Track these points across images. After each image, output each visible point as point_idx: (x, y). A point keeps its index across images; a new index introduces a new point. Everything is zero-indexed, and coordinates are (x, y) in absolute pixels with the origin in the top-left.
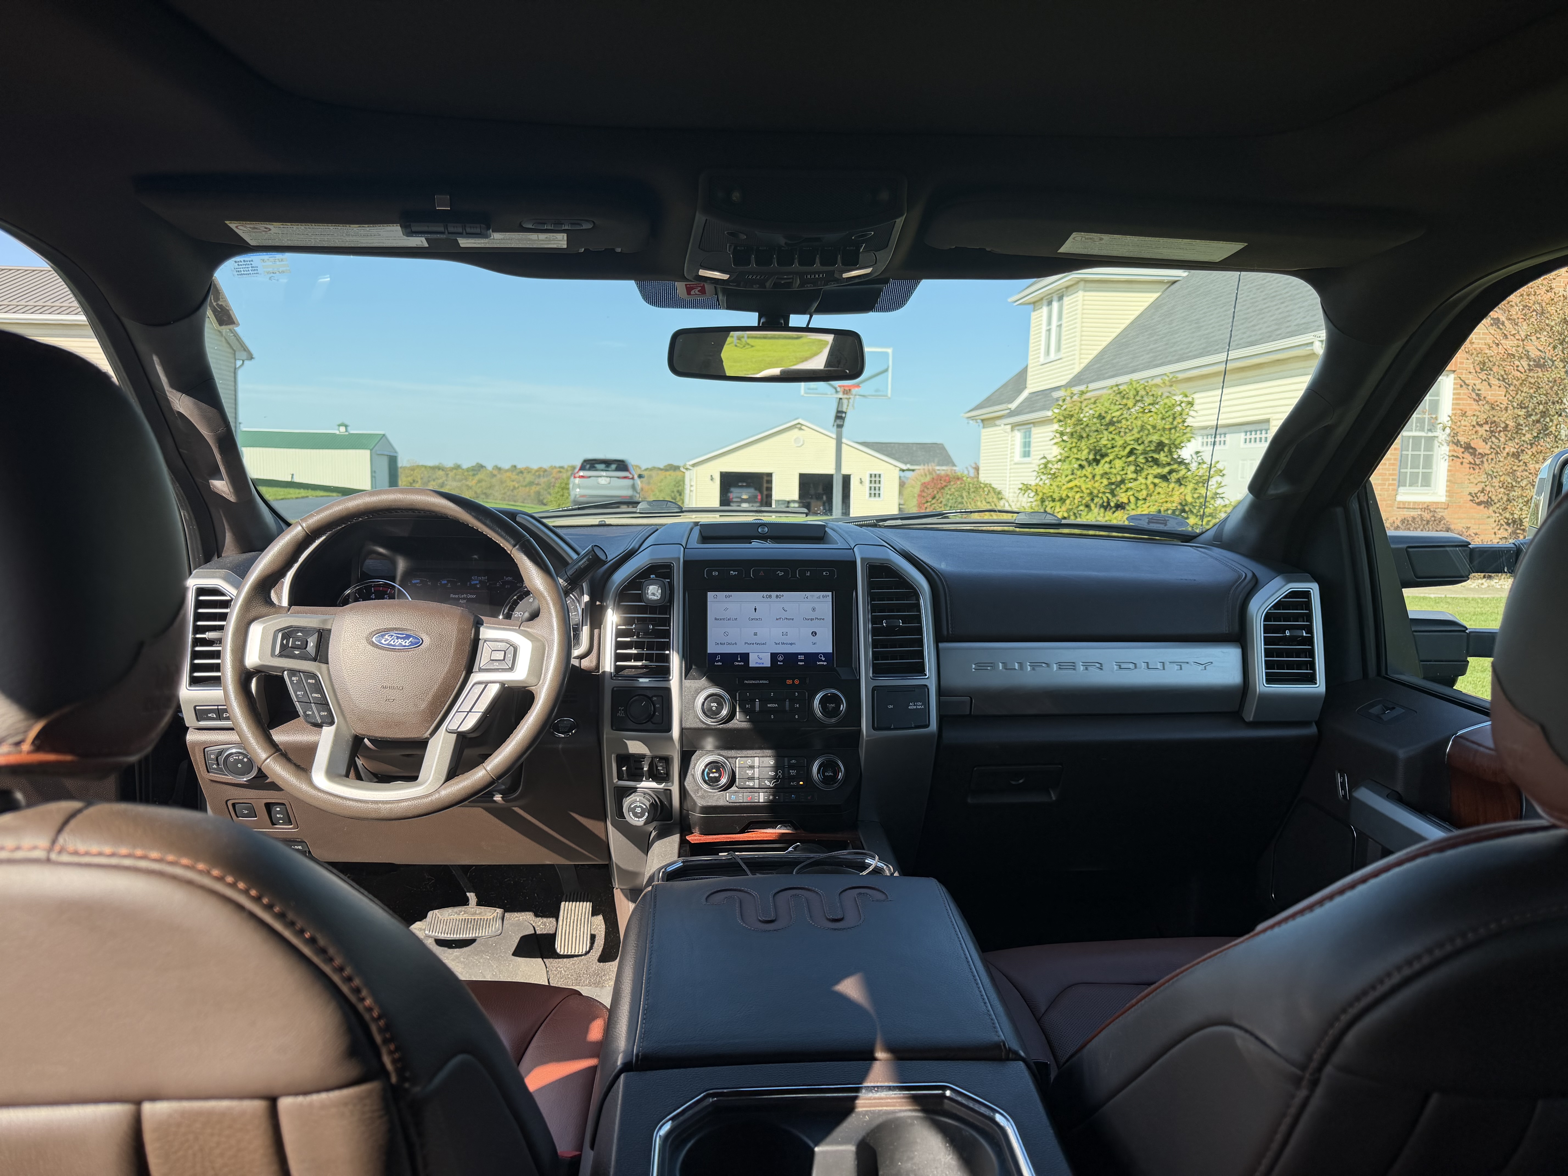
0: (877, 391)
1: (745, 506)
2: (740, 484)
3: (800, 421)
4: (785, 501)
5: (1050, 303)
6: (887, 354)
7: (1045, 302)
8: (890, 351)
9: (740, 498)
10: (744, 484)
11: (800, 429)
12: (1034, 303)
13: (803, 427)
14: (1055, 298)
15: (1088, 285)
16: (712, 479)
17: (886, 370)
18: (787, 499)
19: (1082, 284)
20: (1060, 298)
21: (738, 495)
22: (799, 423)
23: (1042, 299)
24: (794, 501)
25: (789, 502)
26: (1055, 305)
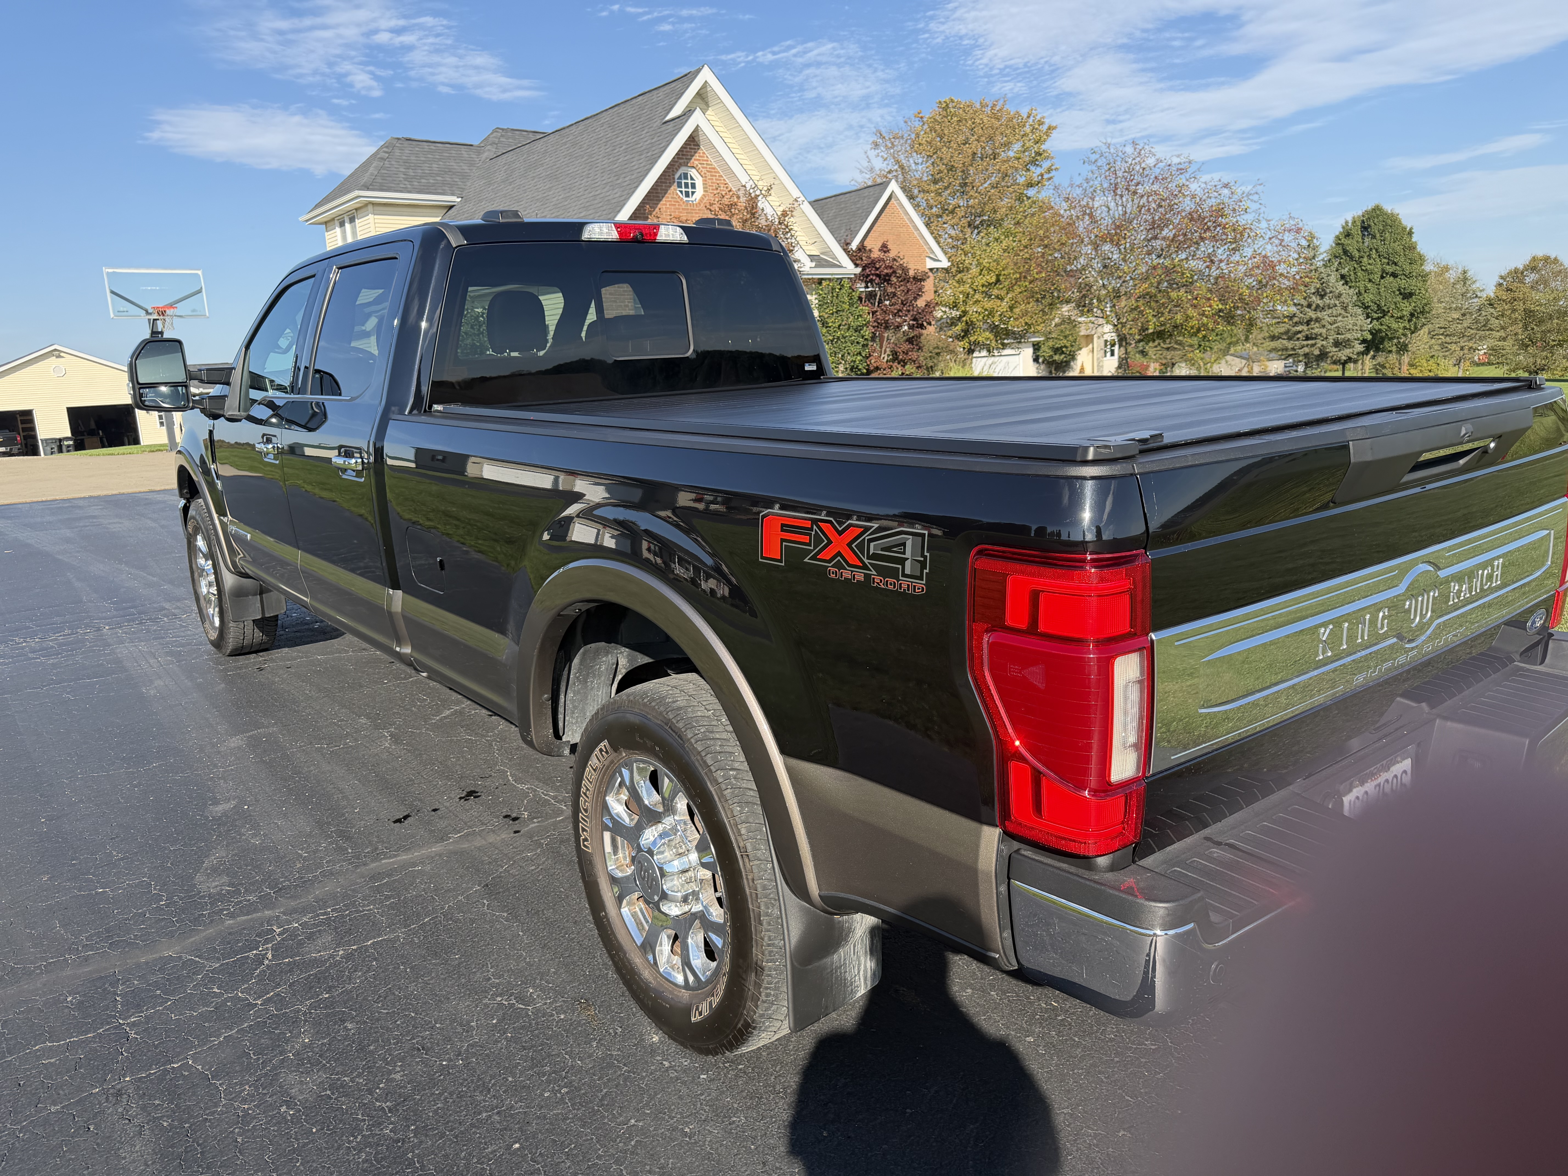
0: (194, 311)
3: (56, 347)
4: (55, 439)
5: (342, 224)
7: (337, 223)
11: (59, 357)
12: (326, 223)
14: (347, 219)
15: (377, 208)
18: (58, 436)
19: (370, 207)
20: (352, 220)
22: (55, 350)
23: (333, 219)
24: (67, 439)
25: (60, 440)
26: (348, 226)
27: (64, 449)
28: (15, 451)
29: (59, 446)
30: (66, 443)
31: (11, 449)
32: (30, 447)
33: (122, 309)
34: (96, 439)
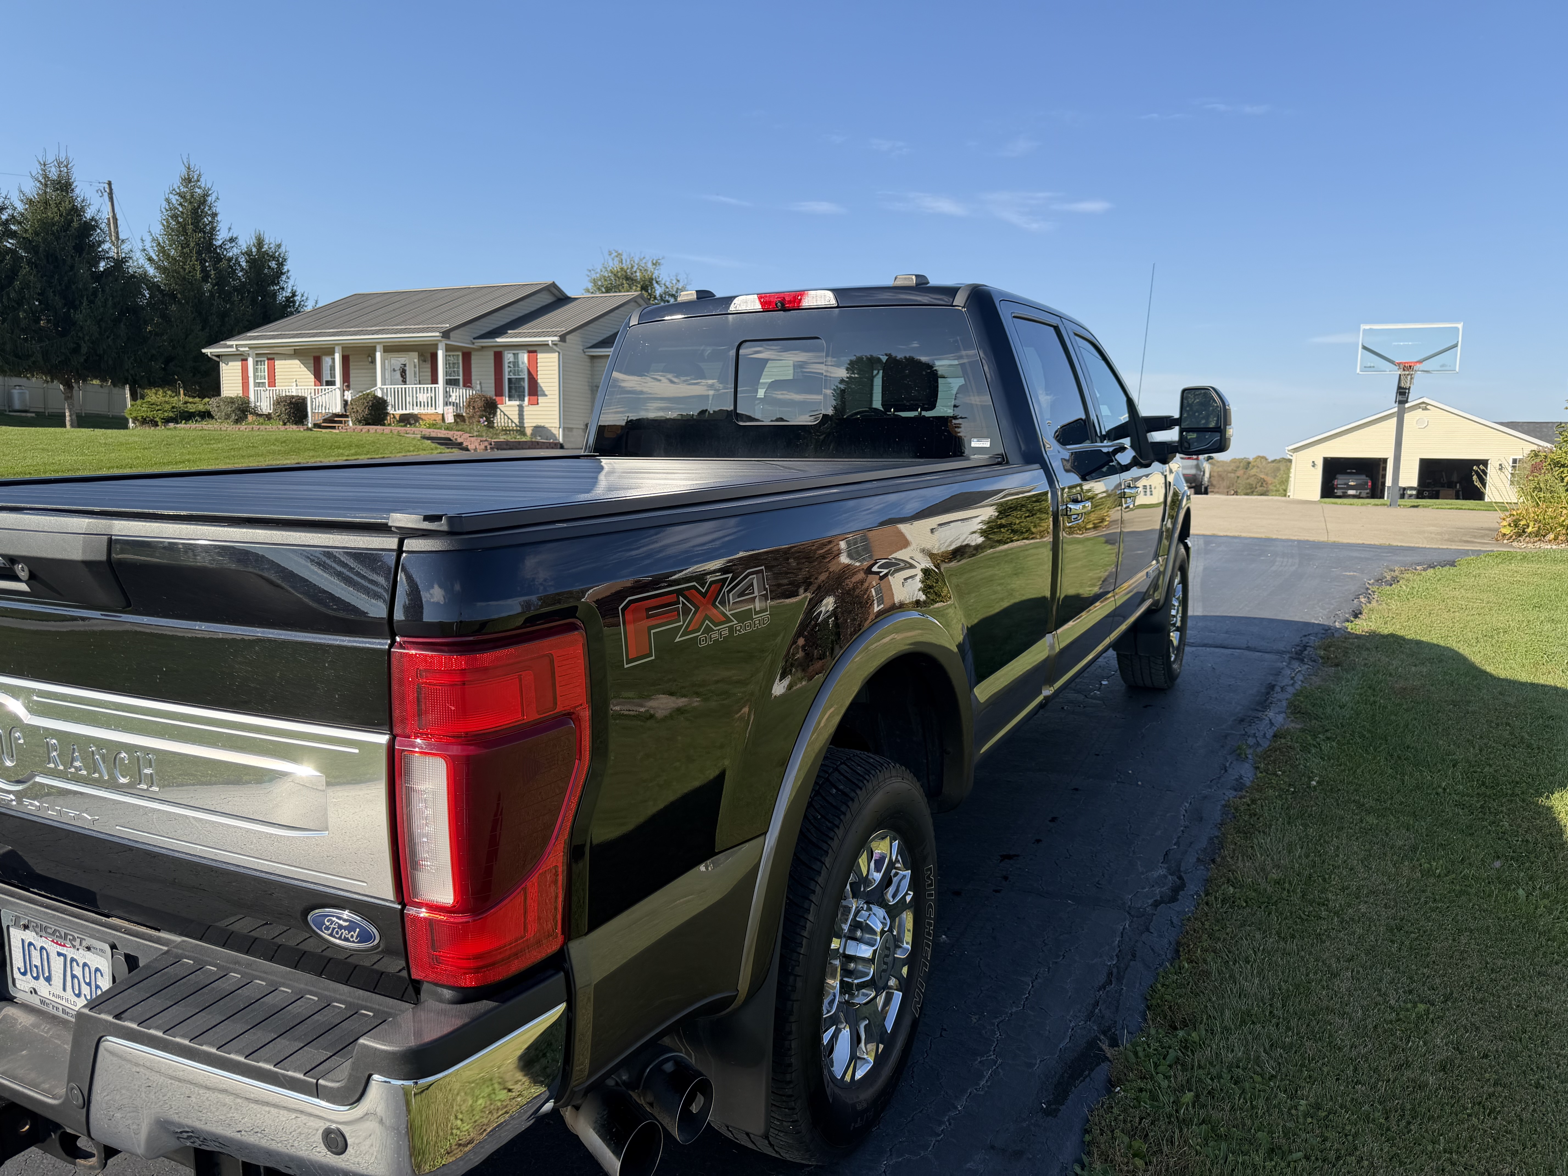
0: (1443, 366)
1: (1351, 492)
2: (1349, 471)
3: (1425, 400)
4: (1401, 488)
6: (1457, 329)
8: (1460, 326)
9: (1347, 484)
10: (1354, 471)
11: (1426, 409)
13: (1428, 407)
16: (1314, 465)
17: (1456, 346)
18: (1404, 486)
21: (1346, 481)
22: (1423, 403)
24: (1412, 488)
25: (1406, 489)
27: (1406, 496)
28: (1364, 495)
29: (1403, 493)
30: (1409, 492)
31: (1360, 493)
32: (1376, 492)
33: (1369, 365)
34: (1452, 492)
